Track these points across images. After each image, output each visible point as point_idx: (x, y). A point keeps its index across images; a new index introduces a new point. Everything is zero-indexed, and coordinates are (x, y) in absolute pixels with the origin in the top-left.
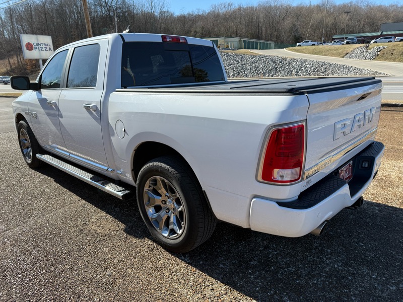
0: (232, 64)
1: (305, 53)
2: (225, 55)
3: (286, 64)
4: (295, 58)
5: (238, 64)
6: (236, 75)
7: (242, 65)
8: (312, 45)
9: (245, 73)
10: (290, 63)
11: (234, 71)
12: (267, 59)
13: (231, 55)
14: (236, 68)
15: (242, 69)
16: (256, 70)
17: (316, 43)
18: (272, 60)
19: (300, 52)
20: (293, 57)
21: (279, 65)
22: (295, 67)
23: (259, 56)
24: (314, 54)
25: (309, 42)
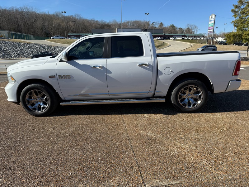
0: (11, 49)
1: (60, 43)
2: (3, 42)
3: (53, 49)
4: (57, 46)
5: (16, 48)
6: (17, 56)
7: (20, 49)
8: (61, 38)
9: (24, 55)
10: (55, 49)
11: (15, 53)
12: (38, 46)
13: (8, 43)
14: (16, 52)
15: (21, 52)
16: (32, 53)
17: (63, 37)
18: (42, 47)
19: (56, 42)
20: (55, 45)
21: (47, 50)
22: (59, 51)
23: (32, 44)
24: (66, 44)
25: (58, 36)
